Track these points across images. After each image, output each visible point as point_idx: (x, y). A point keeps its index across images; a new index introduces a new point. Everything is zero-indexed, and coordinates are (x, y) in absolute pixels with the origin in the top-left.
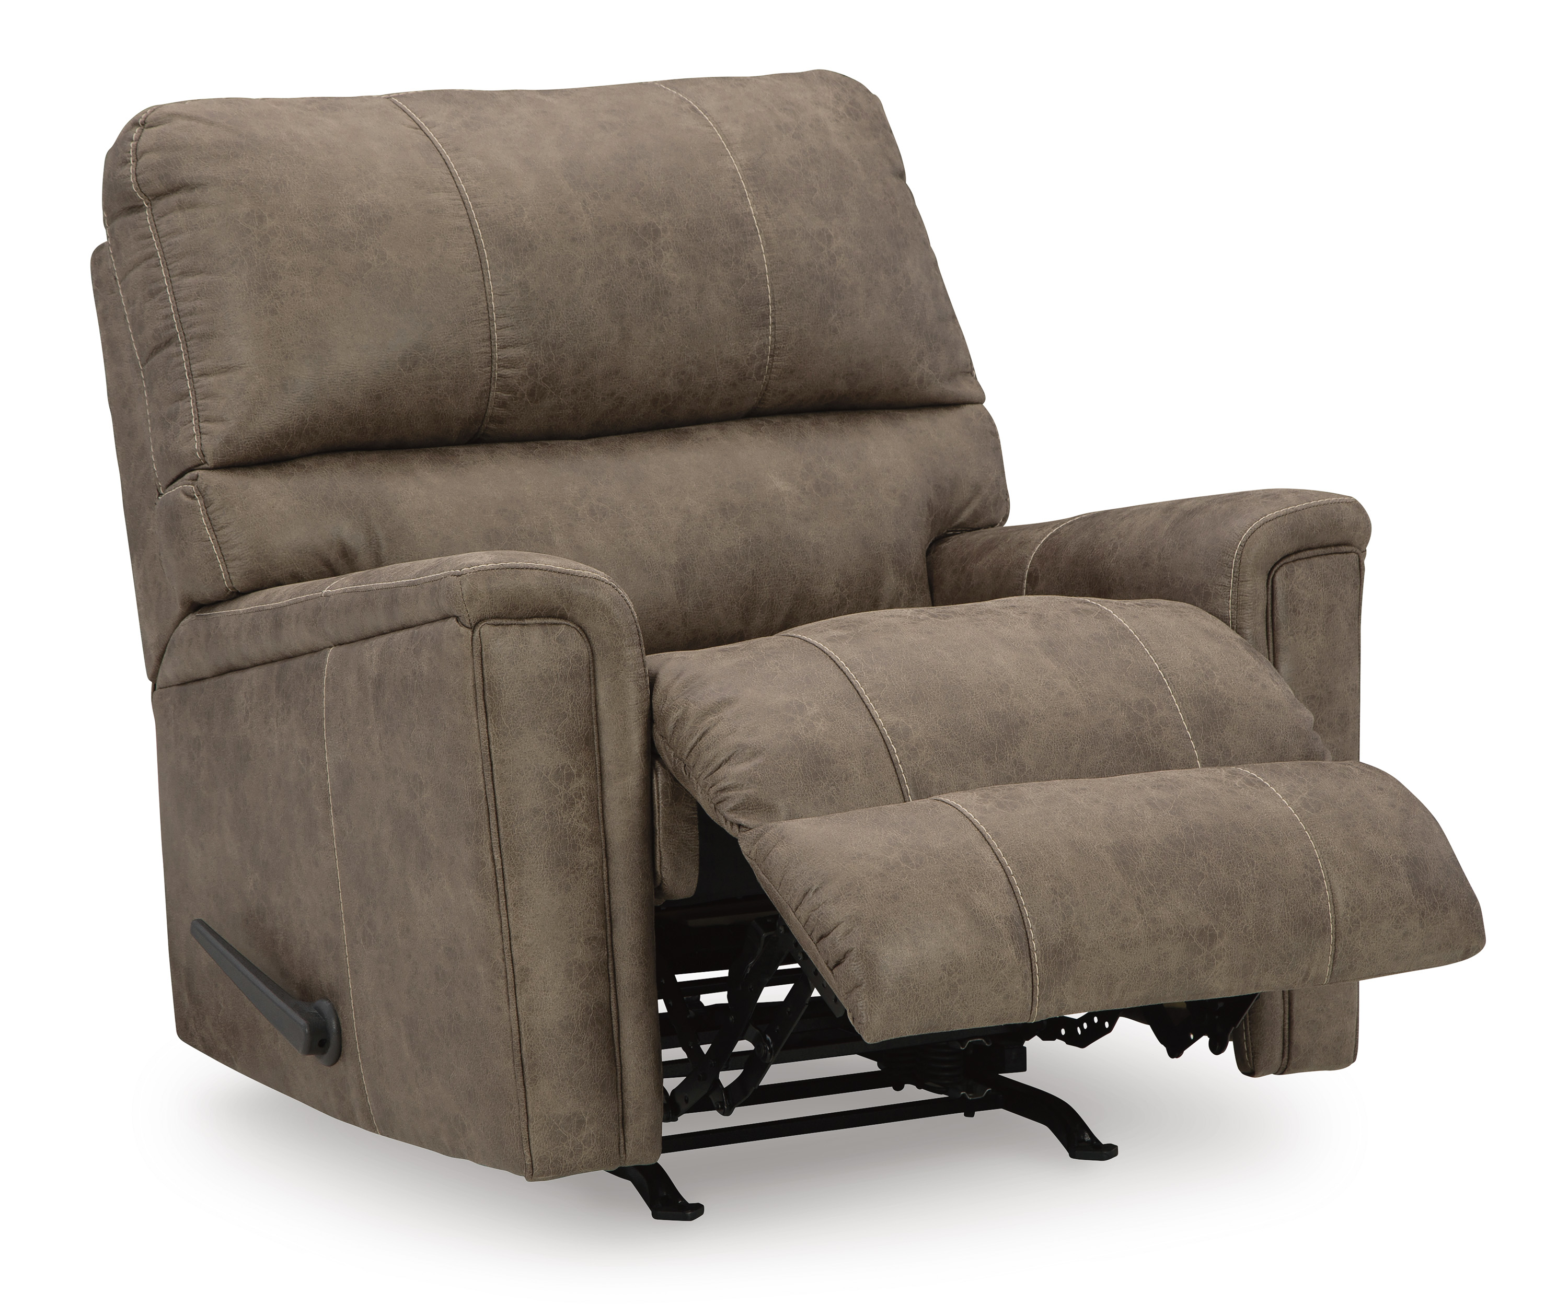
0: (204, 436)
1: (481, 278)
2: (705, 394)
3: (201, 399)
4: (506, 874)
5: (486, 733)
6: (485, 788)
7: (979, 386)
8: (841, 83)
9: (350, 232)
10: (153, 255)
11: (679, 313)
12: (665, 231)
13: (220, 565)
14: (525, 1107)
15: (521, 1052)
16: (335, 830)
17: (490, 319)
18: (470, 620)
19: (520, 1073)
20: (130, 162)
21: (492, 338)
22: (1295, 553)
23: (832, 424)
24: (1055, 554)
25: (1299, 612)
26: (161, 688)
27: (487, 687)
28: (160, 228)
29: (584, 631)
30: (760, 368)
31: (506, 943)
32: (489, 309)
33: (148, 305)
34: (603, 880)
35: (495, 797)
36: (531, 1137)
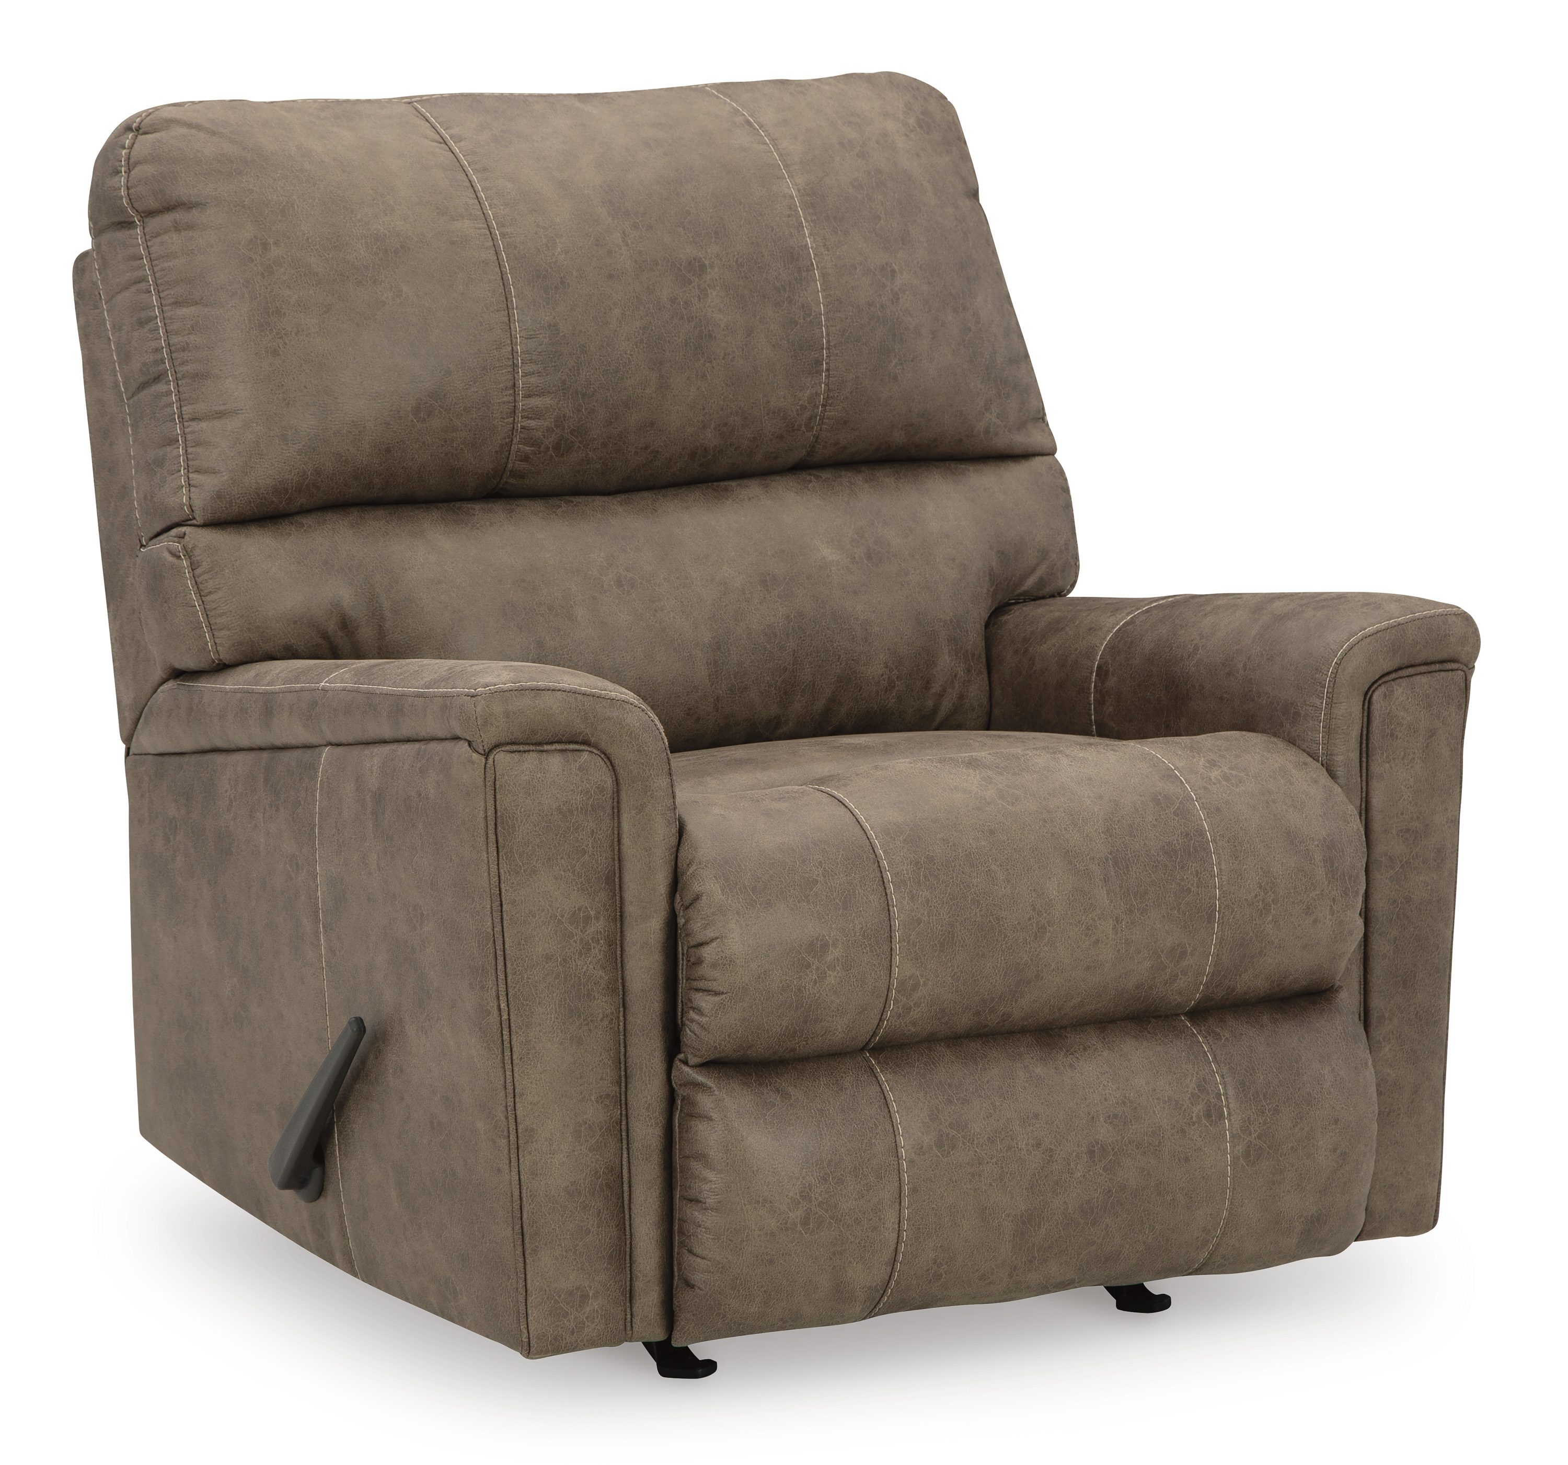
0: (193, 489)
1: (506, 319)
2: (749, 447)
3: (192, 447)
4: (512, 1025)
5: (496, 870)
6: (493, 930)
7: (1051, 434)
8: (913, 88)
9: (363, 265)
10: (144, 279)
11: (723, 359)
12: (712, 267)
13: (207, 634)
14: (523, 1279)
15: (521, 1219)
16: (325, 948)
17: (514, 365)
18: (483, 746)
19: (519, 1243)
20: (121, 172)
21: (516, 385)
22: (1396, 671)
23: (887, 480)
24: (1129, 648)
25: (1397, 736)
26: (135, 755)
27: (499, 820)
28: (152, 250)
29: (608, 758)
30: (810, 419)
31: (510, 1099)
32: (515, 354)
33: (136, 334)
34: (619, 1032)
35: (504, 941)
36: (530, 1312)
